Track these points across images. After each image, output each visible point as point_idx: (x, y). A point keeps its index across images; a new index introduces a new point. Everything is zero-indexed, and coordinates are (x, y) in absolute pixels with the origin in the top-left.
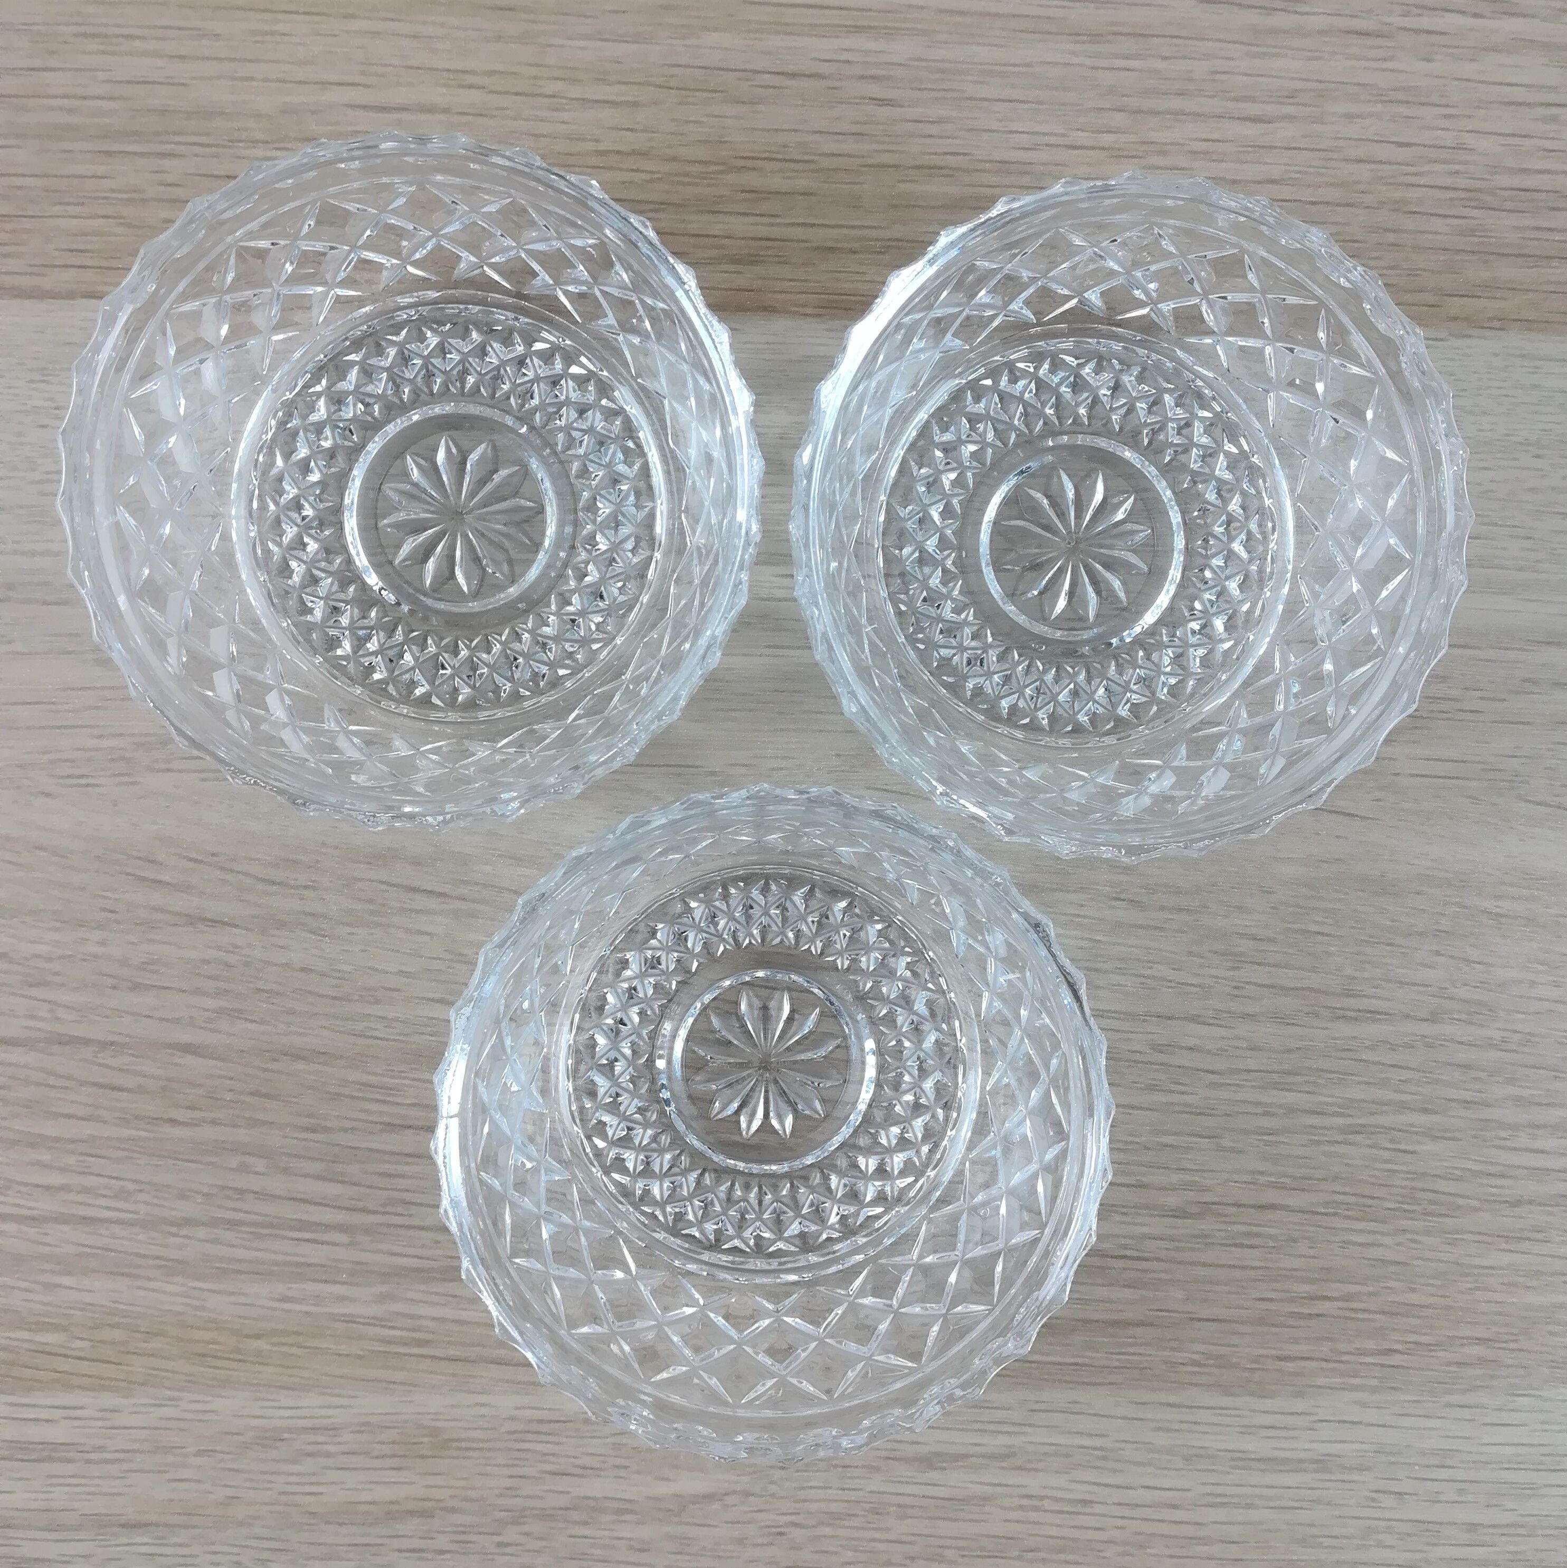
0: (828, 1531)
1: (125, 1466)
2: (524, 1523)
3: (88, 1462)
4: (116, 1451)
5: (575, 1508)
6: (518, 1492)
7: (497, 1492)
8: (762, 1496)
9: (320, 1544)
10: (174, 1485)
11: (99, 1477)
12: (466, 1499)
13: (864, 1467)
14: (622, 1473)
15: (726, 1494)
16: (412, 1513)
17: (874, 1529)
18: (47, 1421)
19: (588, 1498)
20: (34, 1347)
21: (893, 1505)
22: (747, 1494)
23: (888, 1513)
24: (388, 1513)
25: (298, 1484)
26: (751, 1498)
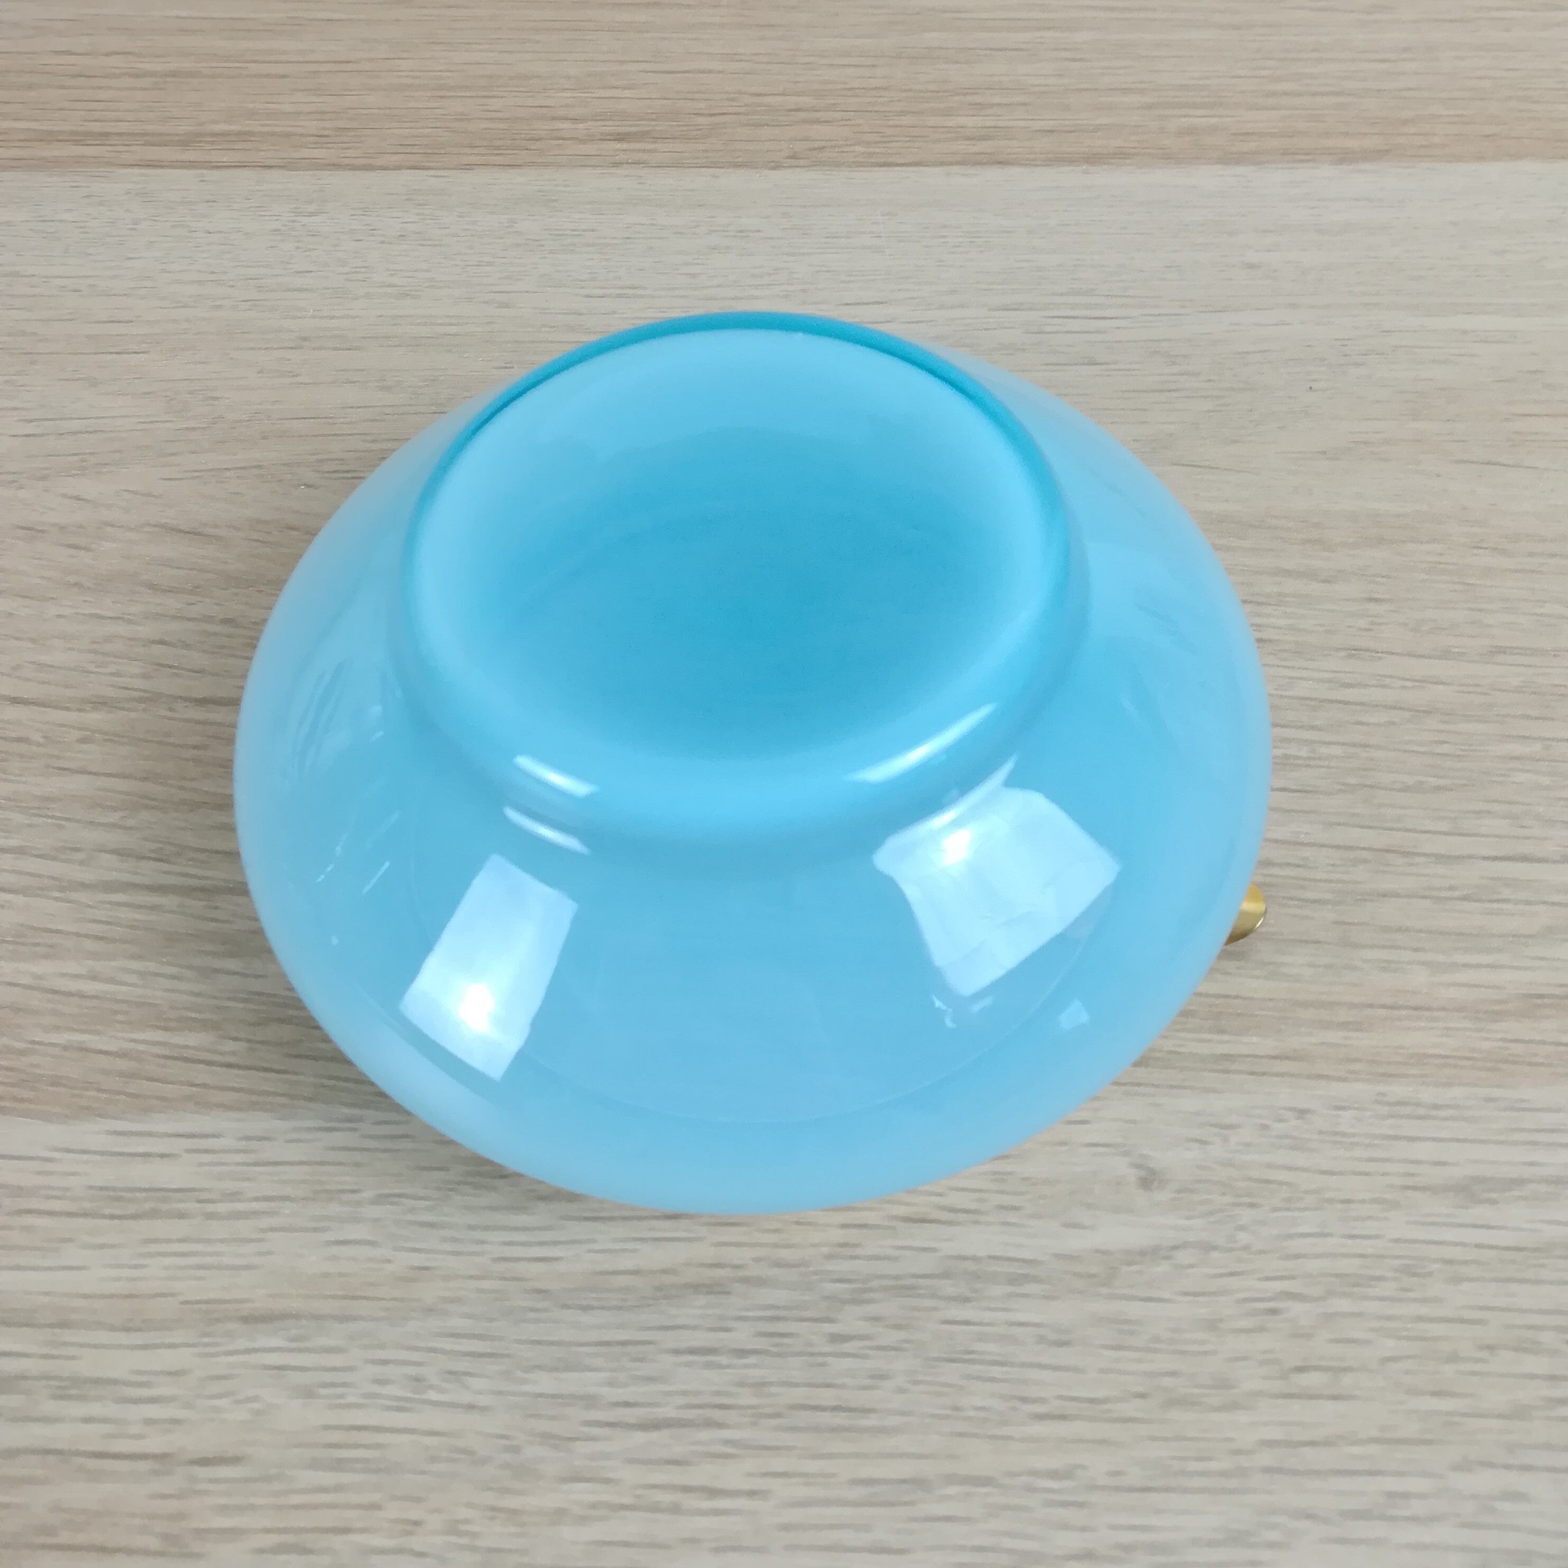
0: (1343, 1305)
1: (265, 1222)
2: (869, 1301)
3: (210, 1216)
4: (256, 1199)
5: (946, 1275)
6: (859, 1251)
7: (825, 1250)
8: (1230, 1250)
9: (552, 1343)
10: (335, 1250)
11: (222, 1241)
12: (778, 1264)
13: (1374, 1201)
14: (1012, 1217)
15: (1175, 1248)
16: (697, 1288)
17: (1415, 1300)
18: (162, 1156)
19: (965, 1258)
20: (167, 1052)
21: (1435, 1261)
22: (1208, 1248)
23: (1430, 1274)
24: (659, 1288)
25: (523, 1244)
26: (1215, 1254)
